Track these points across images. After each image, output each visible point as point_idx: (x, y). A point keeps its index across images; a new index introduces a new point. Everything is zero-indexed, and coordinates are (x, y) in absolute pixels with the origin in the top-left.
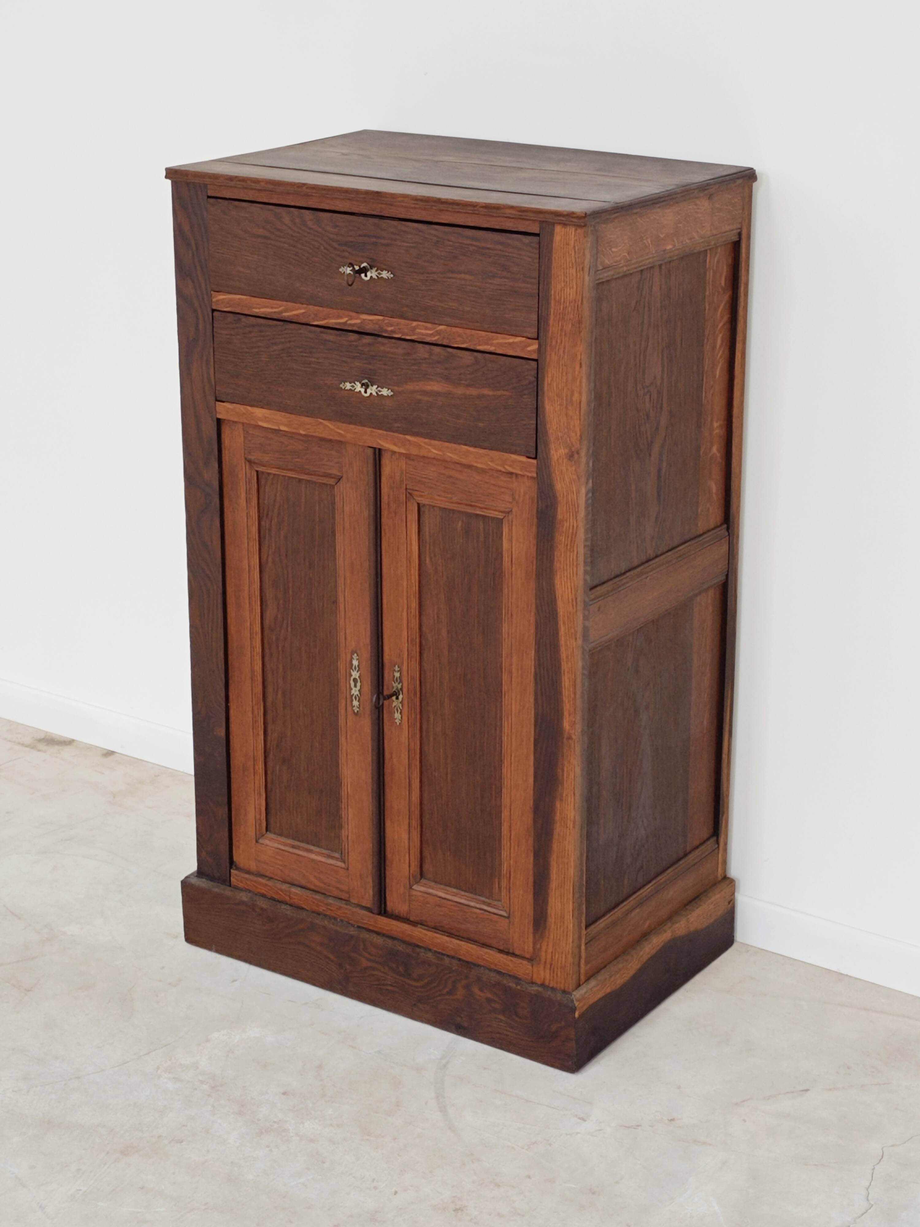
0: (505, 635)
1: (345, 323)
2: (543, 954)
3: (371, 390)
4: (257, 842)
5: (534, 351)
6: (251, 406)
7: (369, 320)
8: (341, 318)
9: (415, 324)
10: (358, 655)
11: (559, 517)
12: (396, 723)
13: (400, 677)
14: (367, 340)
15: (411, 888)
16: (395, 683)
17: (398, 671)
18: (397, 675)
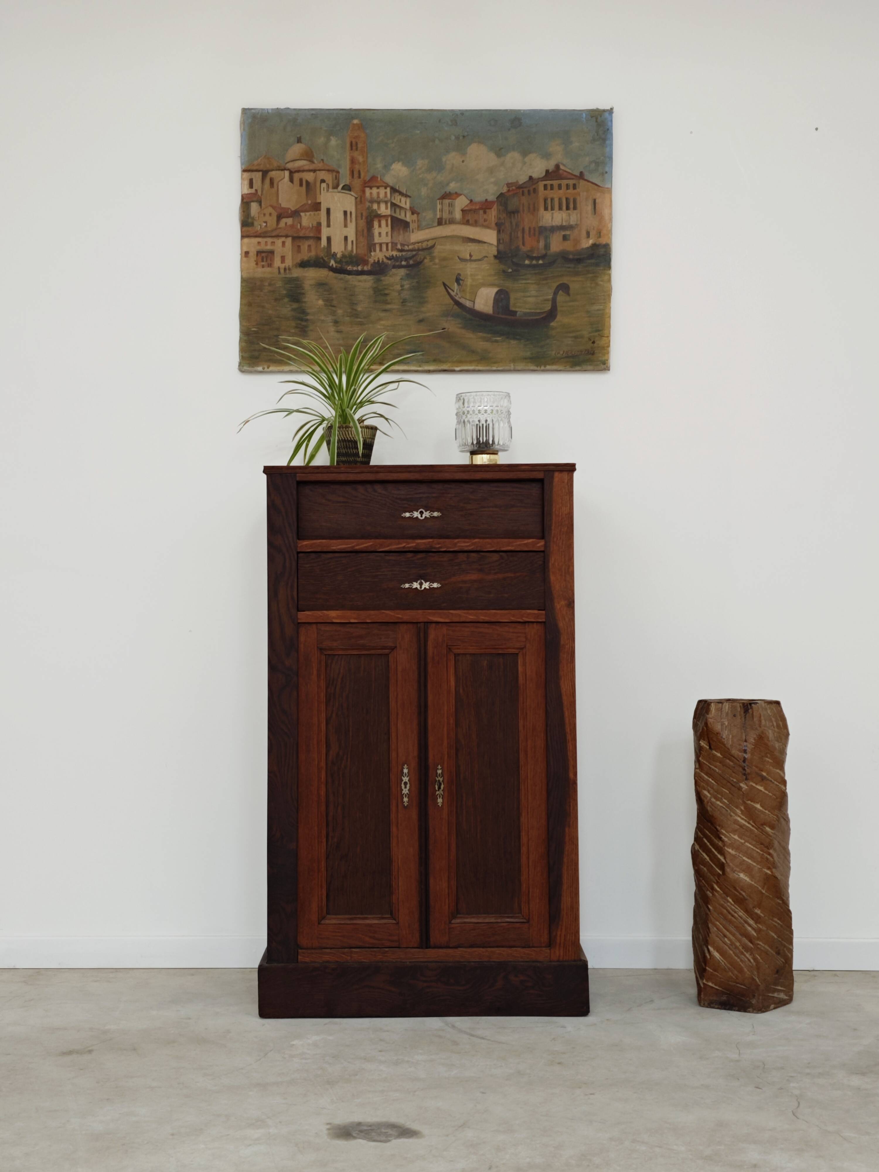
0: (521, 728)
1: (404, 547)
2: (558, 938)
3: (425, 585)
4: (319, 924)
5: (542, 546)
6: (326, 610)
7: (423, 543)
8: (401, 544)
9: (456, 540)
10: (407, 765)
11: (562, 642)
12: (439, 806)
13: (441, 773)
14: (420, 556)
15: (450, 923)
16: (438, 778)
17: (440, 769)
18: (439, 772)
